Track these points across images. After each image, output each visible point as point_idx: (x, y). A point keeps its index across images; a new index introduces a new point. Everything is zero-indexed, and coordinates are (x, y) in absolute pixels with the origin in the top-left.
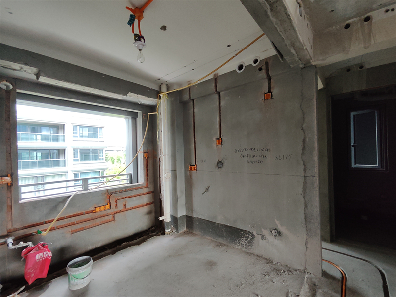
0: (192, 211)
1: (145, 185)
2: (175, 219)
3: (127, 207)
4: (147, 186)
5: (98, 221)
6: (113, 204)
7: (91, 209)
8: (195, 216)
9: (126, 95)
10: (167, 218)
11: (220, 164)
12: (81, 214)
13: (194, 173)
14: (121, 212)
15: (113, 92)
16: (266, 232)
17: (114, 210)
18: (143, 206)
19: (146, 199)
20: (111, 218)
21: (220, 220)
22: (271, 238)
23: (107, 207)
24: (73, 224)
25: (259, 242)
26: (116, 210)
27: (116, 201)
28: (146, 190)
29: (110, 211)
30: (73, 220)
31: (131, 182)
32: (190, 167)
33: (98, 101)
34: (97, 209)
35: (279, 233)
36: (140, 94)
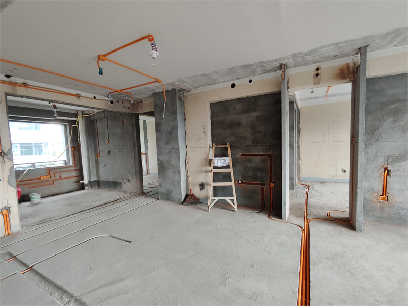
0: (99, 177)
1: (73, 166)
2: (90, 182)
3: (61, 177)
4: (75, 167)
5: (43, 183)
6: (52, 175)
7: (38, 177)
8: (101, 180)
10: (86, 181)
11: (109, 152)
12: (33, 179)
13: (99, 158)
14: (58, 179)
16: (125, 181)
17: (53, 178)
18: (73, 177)
19: (74, 174)
20: (51, 182)
21: (111, 180)
22: (127, 183)
23: (49, 177)
24: (29, 184)
25: (124, 185)
26: (54, 178)
27: (54, 174)
28: (74, 168)
29: (50, 179)
30: (28, 182)
31: (66, 164)
32: (97, 154)
34: (42, 178)
35: (129, 180)
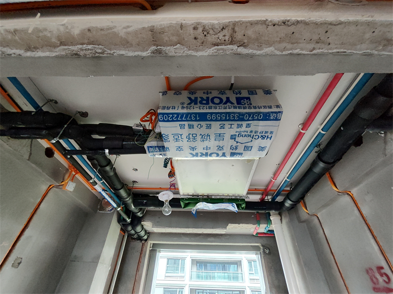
9: (226, 228)
15: (211, 228)
33: (209, 239)
36: (243, 223)
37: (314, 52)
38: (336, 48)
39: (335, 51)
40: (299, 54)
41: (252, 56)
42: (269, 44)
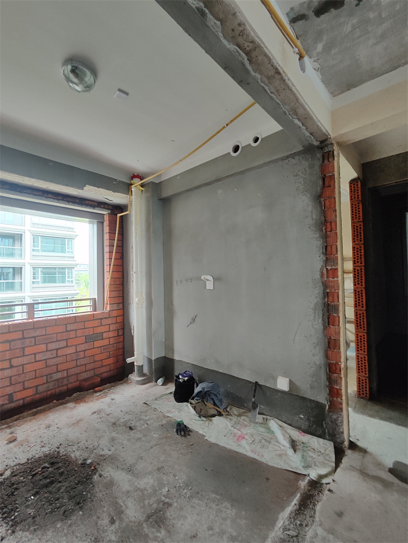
0: (173, 350)
1: (111, 314)
2: (149, 362)
8: (177, 357)
9: (83, 189)
10: (138, 359)
36: (102, 188)
37: (272, 95)
38: (279, 100)
39: (278, 101)
40: (266, 91)
41: (248, 72)
42: (261, 73)
